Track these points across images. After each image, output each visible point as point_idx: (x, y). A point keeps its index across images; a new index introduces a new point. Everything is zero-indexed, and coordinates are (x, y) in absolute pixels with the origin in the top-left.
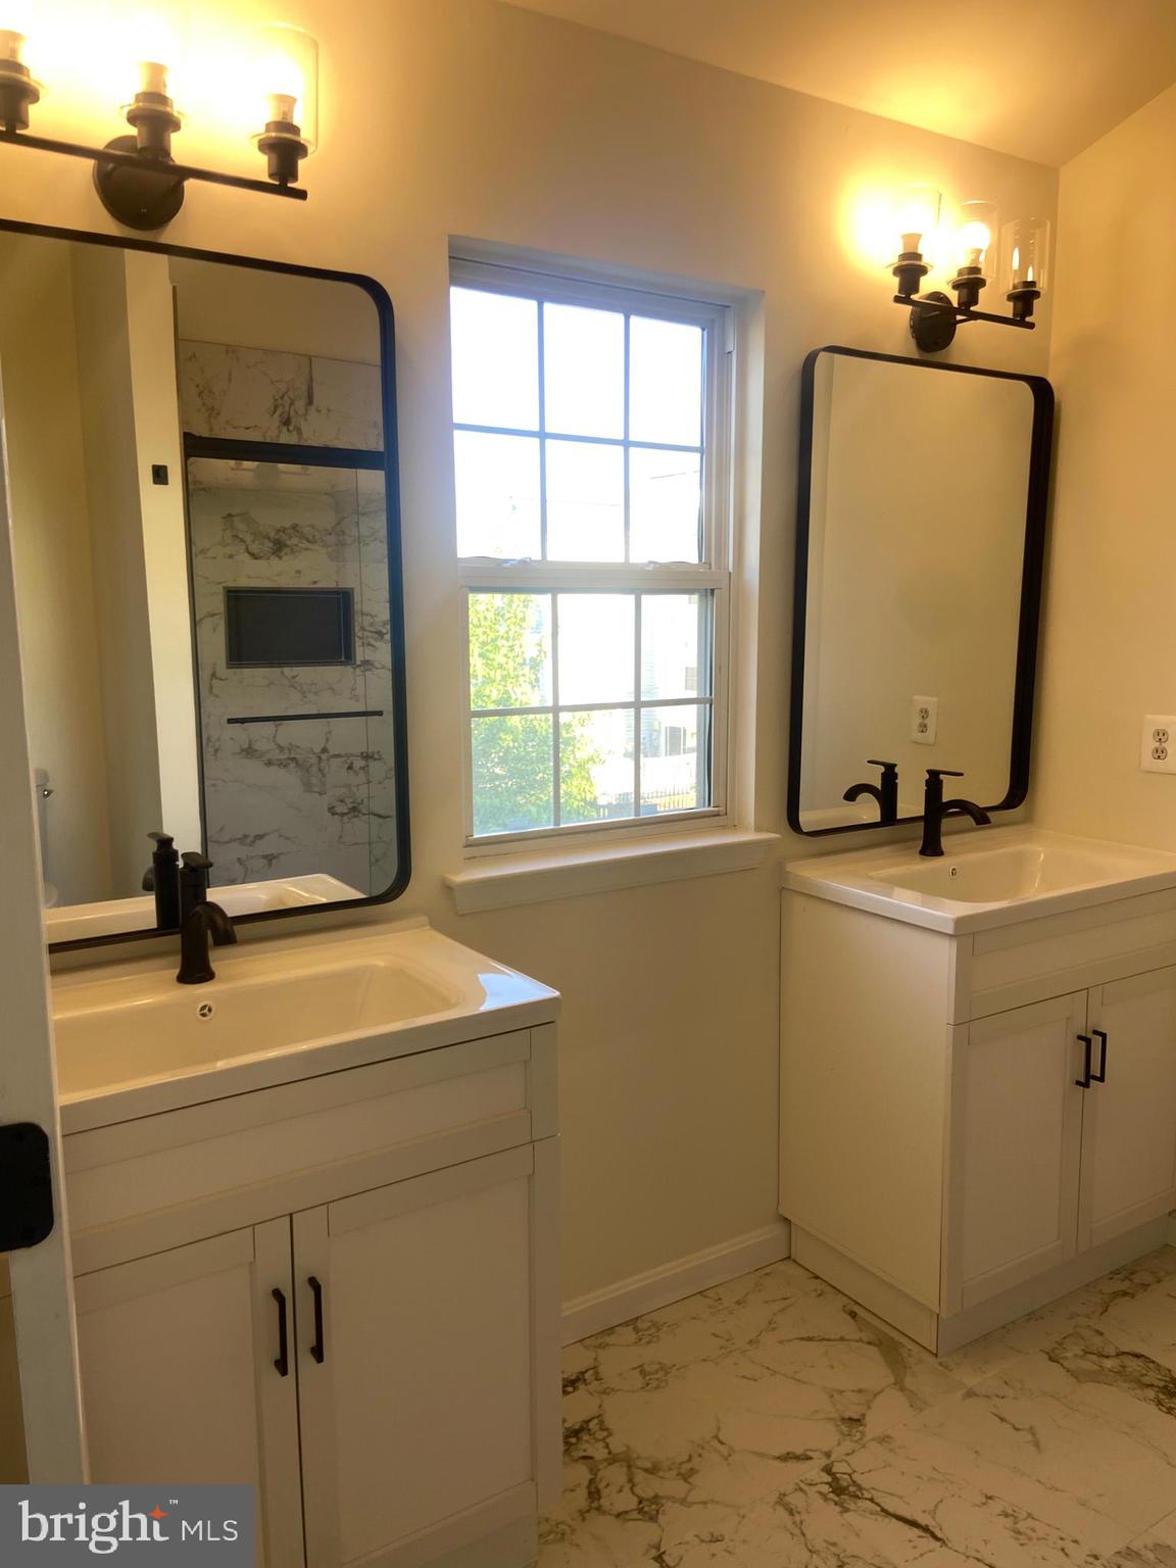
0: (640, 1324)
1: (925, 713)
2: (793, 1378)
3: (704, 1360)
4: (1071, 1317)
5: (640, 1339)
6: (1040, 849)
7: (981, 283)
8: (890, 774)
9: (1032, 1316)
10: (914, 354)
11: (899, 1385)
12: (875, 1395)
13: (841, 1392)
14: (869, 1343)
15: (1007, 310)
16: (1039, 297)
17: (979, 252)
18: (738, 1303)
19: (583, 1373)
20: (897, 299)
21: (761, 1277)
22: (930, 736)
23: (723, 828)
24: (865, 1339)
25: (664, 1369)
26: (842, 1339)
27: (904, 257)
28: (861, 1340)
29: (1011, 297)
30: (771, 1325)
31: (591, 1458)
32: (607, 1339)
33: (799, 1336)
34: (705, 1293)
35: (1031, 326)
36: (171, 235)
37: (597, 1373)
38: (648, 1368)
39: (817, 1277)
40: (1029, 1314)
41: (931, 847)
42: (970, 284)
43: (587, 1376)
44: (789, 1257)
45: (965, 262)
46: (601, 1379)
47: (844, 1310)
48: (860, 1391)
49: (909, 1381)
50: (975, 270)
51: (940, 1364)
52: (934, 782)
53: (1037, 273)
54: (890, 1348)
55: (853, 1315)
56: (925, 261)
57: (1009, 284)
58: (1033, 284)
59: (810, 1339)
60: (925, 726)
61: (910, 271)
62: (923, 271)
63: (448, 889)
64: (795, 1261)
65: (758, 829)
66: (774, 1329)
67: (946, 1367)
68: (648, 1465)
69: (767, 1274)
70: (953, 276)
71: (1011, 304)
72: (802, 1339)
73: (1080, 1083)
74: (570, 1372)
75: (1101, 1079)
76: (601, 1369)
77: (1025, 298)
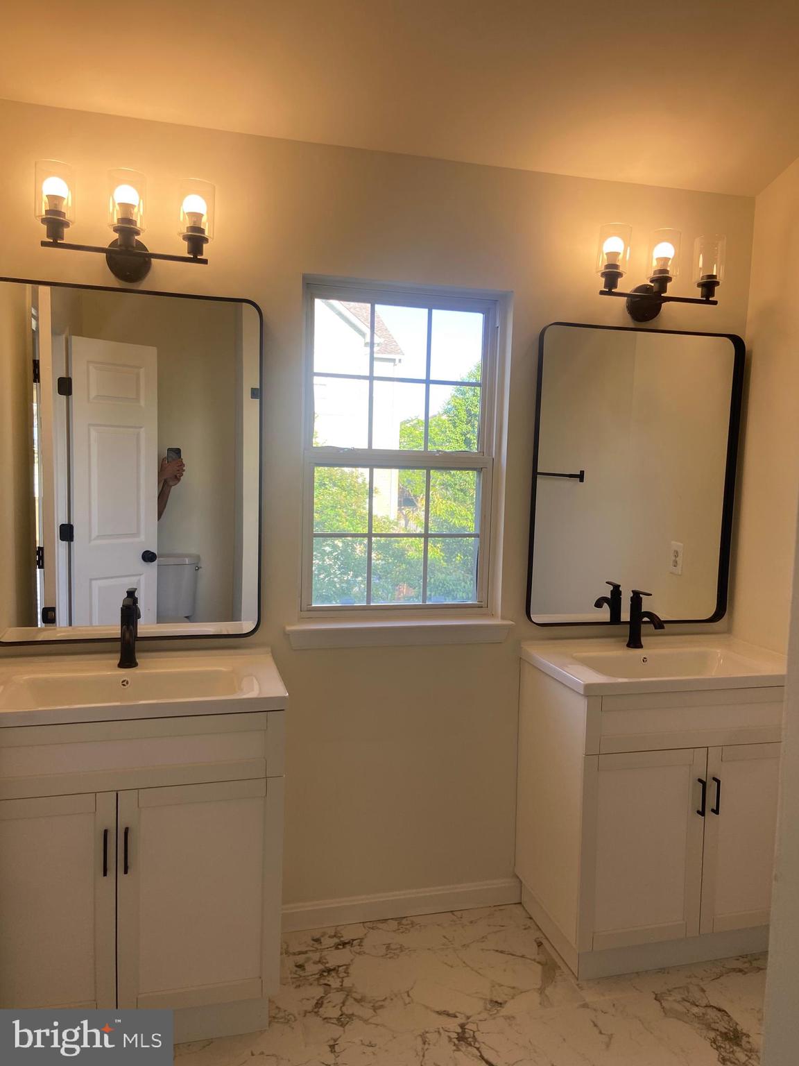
0: (404, 921)
1: (676, 554)
2: (476, 971)
3: (429, 949)
4: (690, 977)
5: (399, 929)
7: (669, 279)
8: (616, 591)
9: (662, 970)
11: (541, 991)
12: (522, 992)
13: (501, 985)
14: (539, 963)
15: (697, 293)
16: (719, 284)
17: (667, 259)
18: (471, 922)
19: (353, 940)
20: (602, 293)
21: (495, 911)
22: (678, 570)
23: (484, 615)
24: (538, 960)
25: (402, 948)
26: (523, 956)
27: (608, 266)
28: (534, 960)
29: (700, 285)
30: (483, 939)
31: (329, 985)
32: (380, 925)
33: (496, 949)
34: (454, 913)
35: (715, 303)
36: (145, 285)
37: (361, 942)
38: (393, 946)
39: (531, 918)
40: (662, 969)
41: (634, 642)
42: (662, 279)
43: (355, 942)
44: (520, 903)
45: (655, 265)
46: (362, 946)
47: (535, 941)
48: (514, 988)
49: (548, 991)
50: (664, 271)
51: (578, 985)
52: (636, 598)
53: (718, 270)
54: (550, 969)
55: (540, 944)
56: (621, 270)
57: (699, 276)
58: (715, 277)
59: (502, 952)
60: (676, 562)
61: (612, 276)
62: (619, 275)
63: (287, 635)
64: (523, 906)
65: (503, 618)
66: (483, 941)
67: (580, 988)
68: (358, 997)
69: (500, 910)
70: (651, 274)
71: (699, 290)
72: (497, 951)
73: (698, 812)
74: (345, 939)
75: (716, 811)
76: (365, 941)
77: (709, 286)
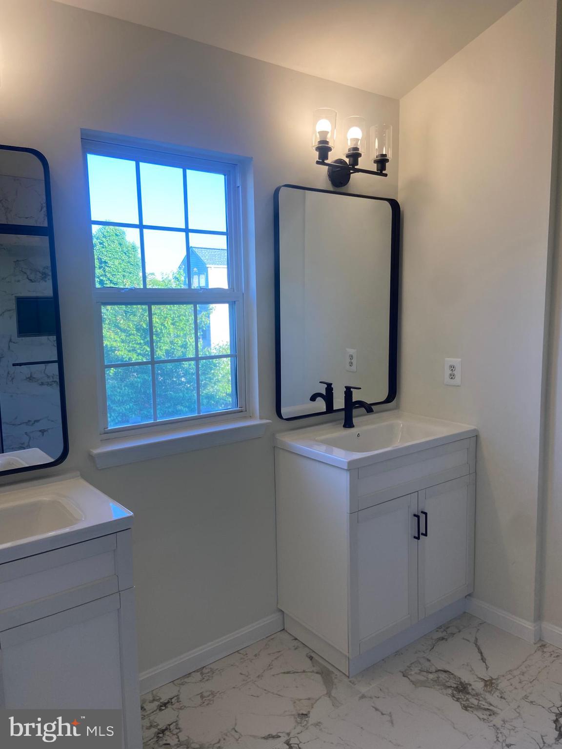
0: (205, 671)
1: (351, 357)
2: (277, 694)
3: (234, 688)
4: (416, 653)
5: (204, 679)
6: (400, 422)
7: (359, 155)
8: (329, 388)
9: (398, 653)
10: (331, 188)
11: (329, 694)
12: (316, 701)
13: (300, 700)
14: (317, 673)
15: (374, 167)
16: (388, 161)
17: (357, 140)
18: (256, 656)
19: (171, 699)
20: (318, 163)
21: (269, 641)
22: (354, 368)
23: (245, 418)
24: (315, 671)
25: (213, 694)
26: (304, 672)
27: (320, 142)
28: (313, 672)
29: (376, 162)
30: (270, 667)
31: (169, 744)
32: (186, 680)
33: (283, 671)
34: (240, 652)
35: (386, 175)
37: (178, 698)
38: (205, 694)
39: (296, 639)
40: (396, 652)
41: (348, 424)
42: (355, 155)
43: (173, 700)
44: (284, 629)
45: (350, 145)
46: (180, 702)
47: (307, 656)
48: (309, 699)
49: (334, 693)
50: (356, 149)
51: (350, 681)
52: (348, 392)
53: (387, 150)
54: (327, 675)
55: (311, 658)
56: (331, 145)
57: (374, 155)
58: (385, 155)
59: (288, 673)
60: (352, 363)
61: (324, 150)
62: (329, 149)
63: (91, 457)
64: (286, 631)
65: (261, 418)
66: (271, 668)
67: (353, 683)
68: (197, 746)
69: (272, 639)
70: (347, 152)
71: (375, 165)
72: (284, 673)
73: (415, 537)
74: (164, 699)
75: (426, 535)
76: (181, 696)
77: (382, 162)
